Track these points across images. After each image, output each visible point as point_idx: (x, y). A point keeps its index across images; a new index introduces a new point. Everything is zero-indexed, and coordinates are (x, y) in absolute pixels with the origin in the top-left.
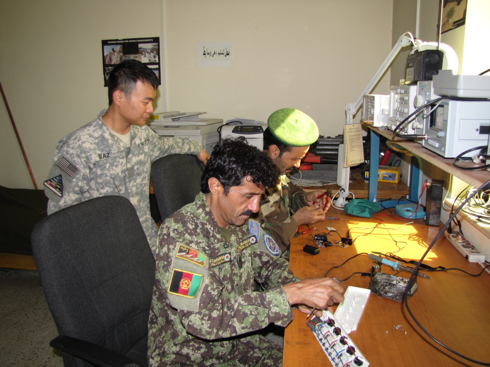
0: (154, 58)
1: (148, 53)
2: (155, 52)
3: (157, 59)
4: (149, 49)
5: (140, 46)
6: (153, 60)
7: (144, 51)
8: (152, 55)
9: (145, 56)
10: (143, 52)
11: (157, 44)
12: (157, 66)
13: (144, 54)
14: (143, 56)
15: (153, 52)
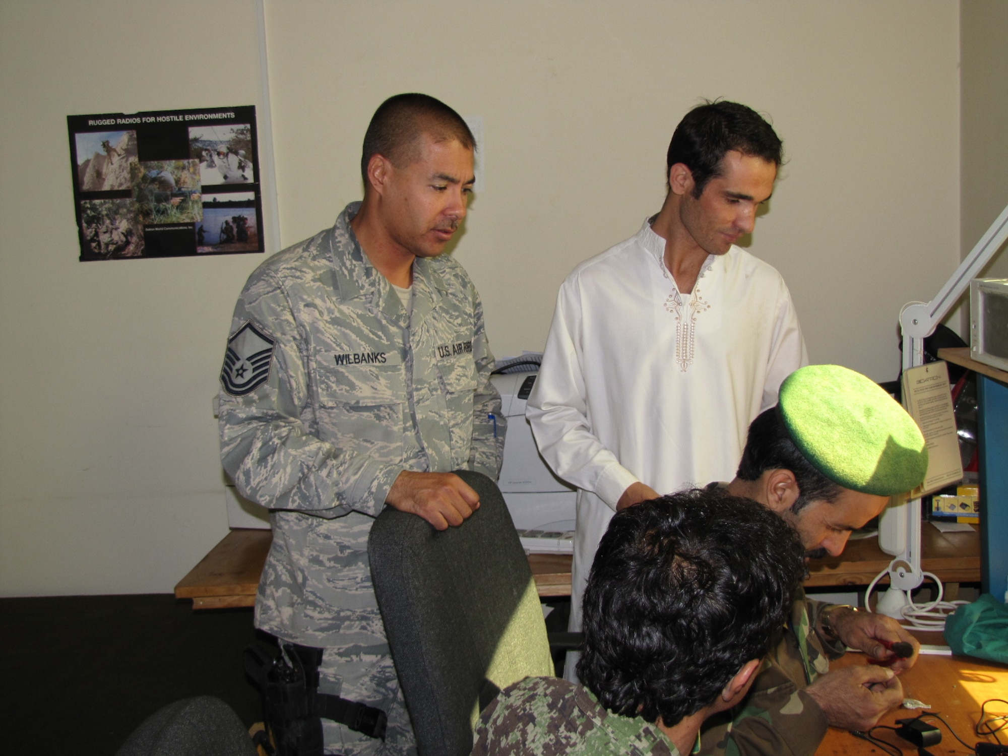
0: (241, 171)
1: (219, 154)
2: (242, 152)
3: (249, 174)
4: (221, 142)
5: (194, 132)
6: (235, 175)
7: (206, 150)
8: (233, 160)
9: (211, 165)
10: (204, 153)
11: (248, 126)
12: (250, 196)
13: (208, 158)
14: (204, 164)
15: (236, 153)
